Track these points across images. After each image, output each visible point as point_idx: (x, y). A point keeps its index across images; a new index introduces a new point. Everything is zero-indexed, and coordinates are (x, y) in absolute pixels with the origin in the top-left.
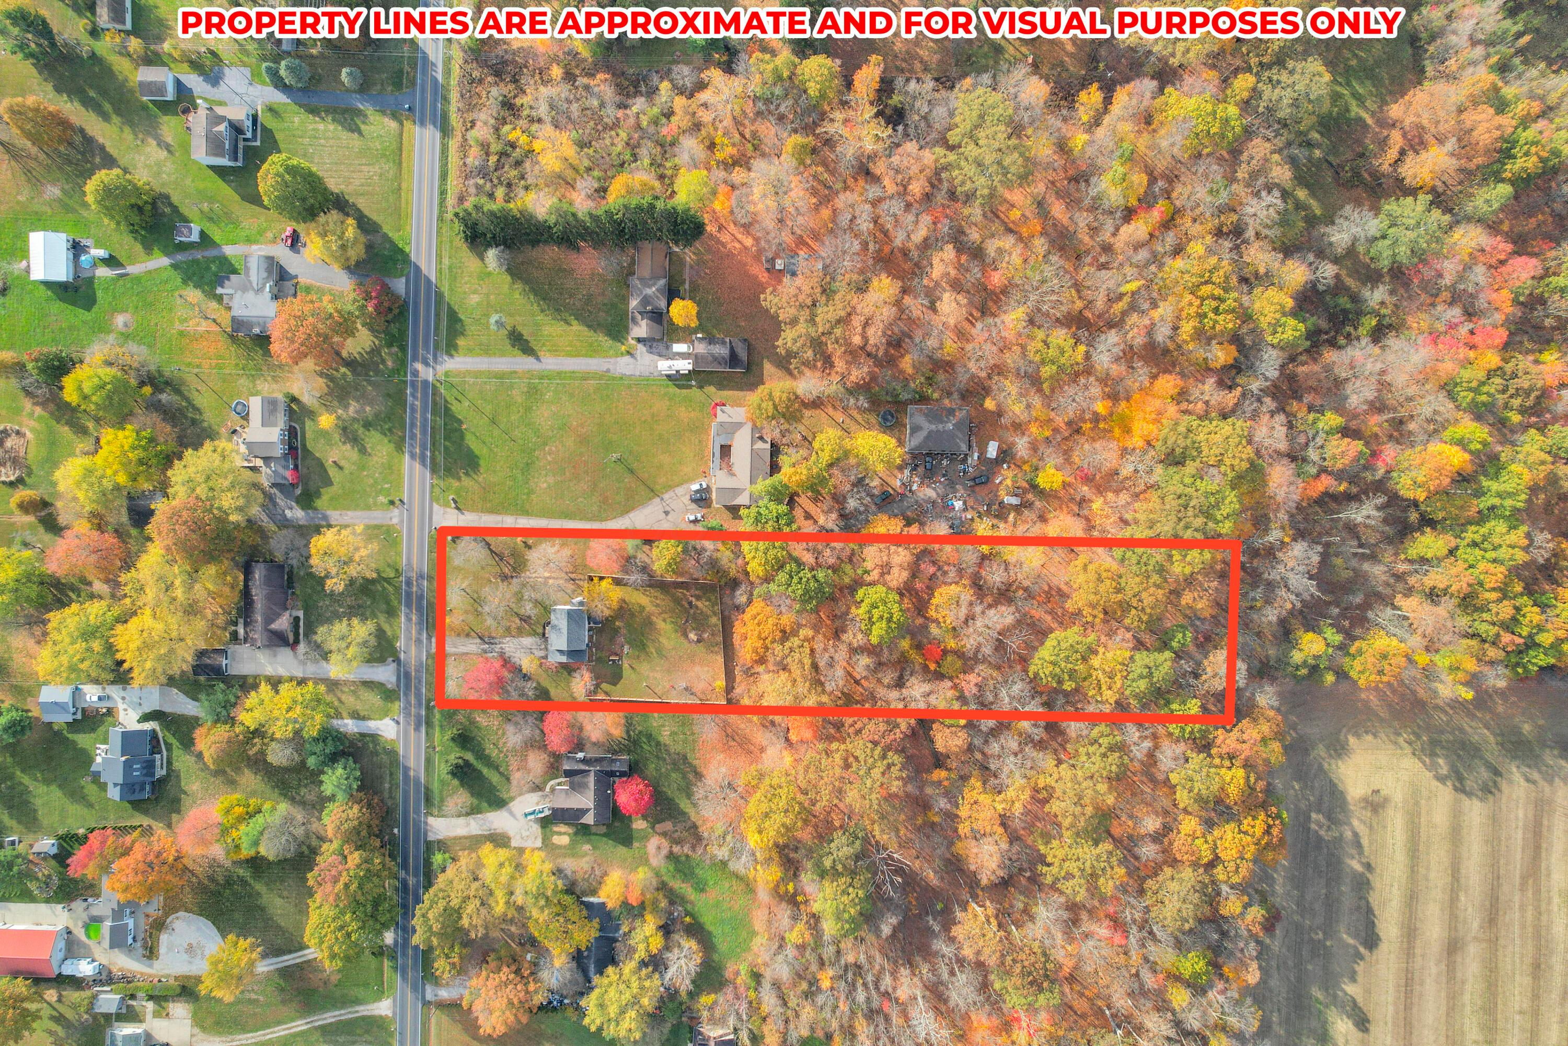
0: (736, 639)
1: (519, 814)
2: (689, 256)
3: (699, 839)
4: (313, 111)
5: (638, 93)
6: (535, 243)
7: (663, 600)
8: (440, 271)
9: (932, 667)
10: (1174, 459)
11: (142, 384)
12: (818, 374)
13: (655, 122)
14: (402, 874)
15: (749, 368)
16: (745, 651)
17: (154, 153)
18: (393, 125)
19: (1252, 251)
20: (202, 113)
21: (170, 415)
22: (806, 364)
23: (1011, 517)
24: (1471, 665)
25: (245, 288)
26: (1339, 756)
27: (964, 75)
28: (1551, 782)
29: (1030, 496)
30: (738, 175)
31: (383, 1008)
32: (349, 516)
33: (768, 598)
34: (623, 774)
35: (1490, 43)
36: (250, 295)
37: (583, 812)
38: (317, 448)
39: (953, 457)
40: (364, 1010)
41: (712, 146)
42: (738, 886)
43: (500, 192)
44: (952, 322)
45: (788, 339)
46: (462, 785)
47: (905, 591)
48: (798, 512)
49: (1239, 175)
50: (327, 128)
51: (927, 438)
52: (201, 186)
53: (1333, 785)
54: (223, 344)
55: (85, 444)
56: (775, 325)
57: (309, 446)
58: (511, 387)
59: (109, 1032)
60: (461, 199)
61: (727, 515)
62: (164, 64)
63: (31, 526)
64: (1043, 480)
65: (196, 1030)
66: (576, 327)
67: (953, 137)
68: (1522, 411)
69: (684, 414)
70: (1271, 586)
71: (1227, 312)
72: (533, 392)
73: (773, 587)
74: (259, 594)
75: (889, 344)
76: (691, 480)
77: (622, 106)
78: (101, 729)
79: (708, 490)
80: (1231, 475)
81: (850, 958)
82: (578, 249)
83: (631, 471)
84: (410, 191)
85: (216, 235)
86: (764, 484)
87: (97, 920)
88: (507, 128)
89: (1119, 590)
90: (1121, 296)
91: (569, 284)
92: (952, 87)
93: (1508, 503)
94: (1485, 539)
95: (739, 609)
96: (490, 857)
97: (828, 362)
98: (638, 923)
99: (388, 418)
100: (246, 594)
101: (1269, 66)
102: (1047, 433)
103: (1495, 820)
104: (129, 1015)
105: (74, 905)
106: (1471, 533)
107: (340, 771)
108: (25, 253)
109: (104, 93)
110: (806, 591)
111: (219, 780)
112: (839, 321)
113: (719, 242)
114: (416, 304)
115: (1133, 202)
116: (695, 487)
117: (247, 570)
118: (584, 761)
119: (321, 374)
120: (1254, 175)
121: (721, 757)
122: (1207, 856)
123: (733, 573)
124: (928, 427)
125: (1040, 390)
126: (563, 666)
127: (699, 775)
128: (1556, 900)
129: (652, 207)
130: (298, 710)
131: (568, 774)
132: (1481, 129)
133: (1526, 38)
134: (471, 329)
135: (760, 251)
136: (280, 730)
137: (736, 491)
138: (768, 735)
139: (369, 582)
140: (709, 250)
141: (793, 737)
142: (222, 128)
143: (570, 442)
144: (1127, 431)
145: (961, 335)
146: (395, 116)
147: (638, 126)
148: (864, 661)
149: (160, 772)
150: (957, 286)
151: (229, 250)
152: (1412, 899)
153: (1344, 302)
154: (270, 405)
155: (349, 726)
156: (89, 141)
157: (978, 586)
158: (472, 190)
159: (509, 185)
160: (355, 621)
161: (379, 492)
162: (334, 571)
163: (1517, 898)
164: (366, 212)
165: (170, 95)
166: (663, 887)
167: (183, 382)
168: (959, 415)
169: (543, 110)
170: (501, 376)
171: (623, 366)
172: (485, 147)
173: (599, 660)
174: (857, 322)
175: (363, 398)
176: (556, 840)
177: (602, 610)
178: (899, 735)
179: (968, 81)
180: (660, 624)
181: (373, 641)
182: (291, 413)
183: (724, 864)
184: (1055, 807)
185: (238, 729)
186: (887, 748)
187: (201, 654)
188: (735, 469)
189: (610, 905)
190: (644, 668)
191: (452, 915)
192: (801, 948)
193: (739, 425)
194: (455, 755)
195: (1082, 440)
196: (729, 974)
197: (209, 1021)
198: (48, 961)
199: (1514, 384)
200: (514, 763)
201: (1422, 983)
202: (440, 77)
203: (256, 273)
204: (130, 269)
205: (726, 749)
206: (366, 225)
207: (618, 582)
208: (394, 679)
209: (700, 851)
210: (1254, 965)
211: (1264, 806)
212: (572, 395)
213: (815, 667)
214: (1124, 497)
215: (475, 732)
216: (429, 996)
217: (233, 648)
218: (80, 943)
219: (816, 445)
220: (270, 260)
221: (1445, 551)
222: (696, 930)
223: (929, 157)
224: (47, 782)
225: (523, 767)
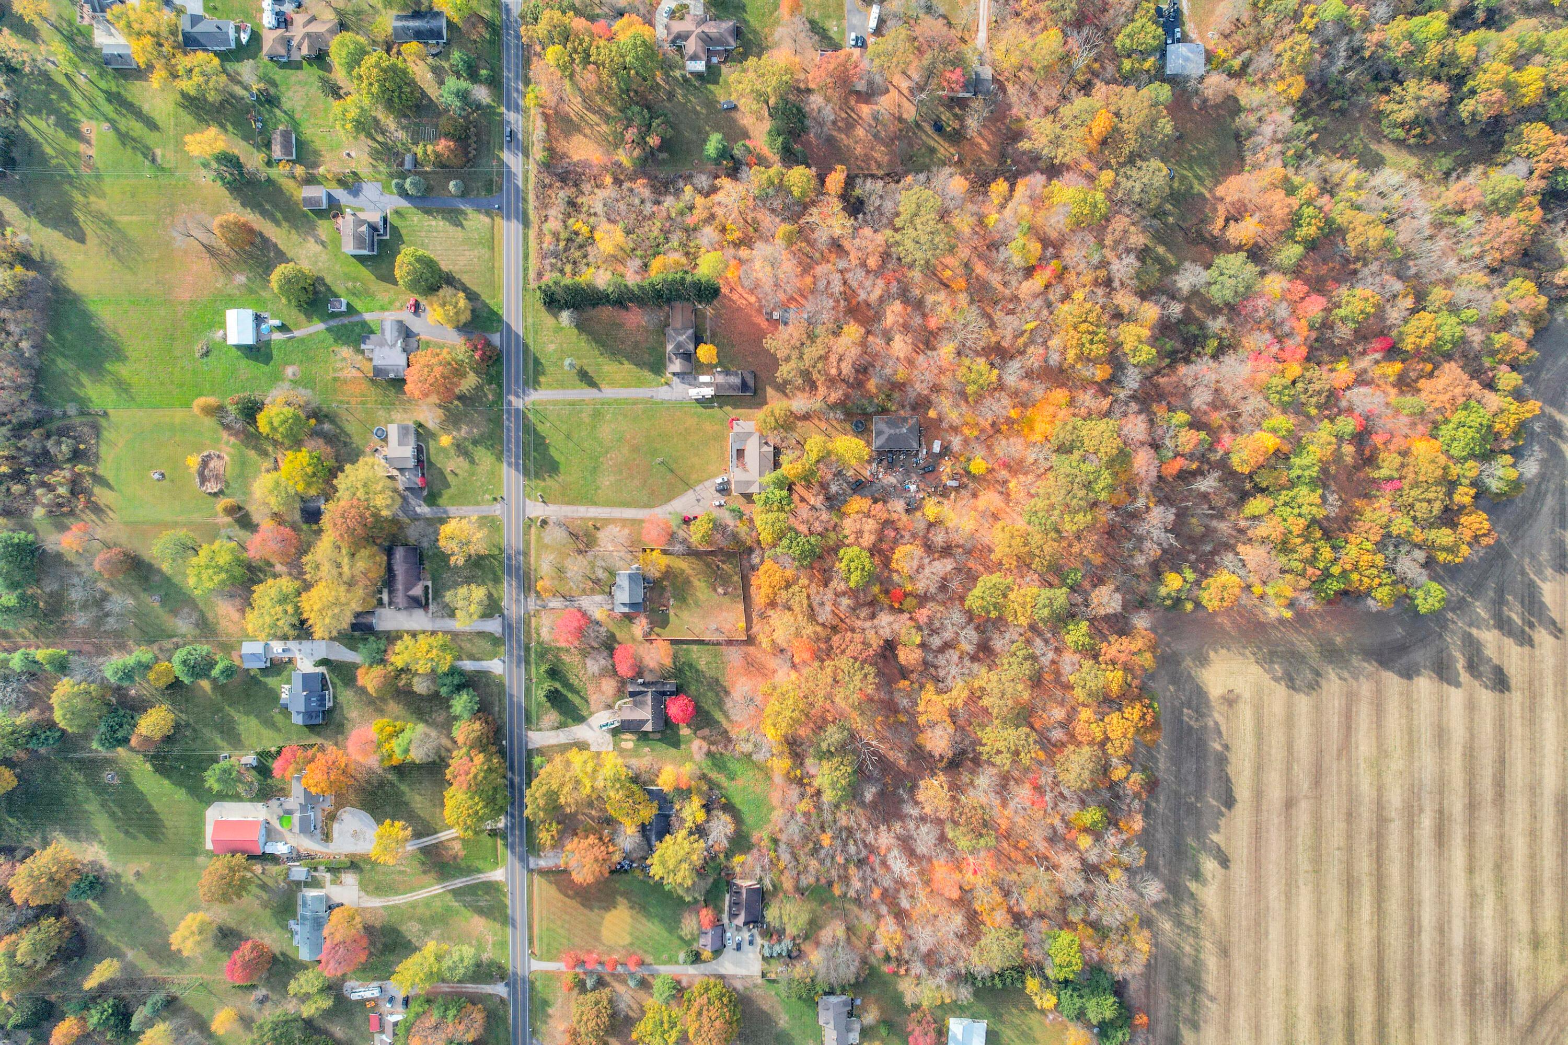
0: (753, 590)
1: (596, 727)
2: (709, 311)
3: (729, 740)
4: (427, 212)
5: (667, 192)
6: (594, 305)
7: (698, 565)
8: (525, 328)
9: (896, 605)
10: (1064, 449)
11: (308, 418)
12: (807, 395)
13: (681, 213)
14: (509, 775)
15: (755, 392)
16: (759, 597)
17: (312, 247)
18: (487, 220)
19: (1119, 296)
20: (349, 218)
21: (329, 439)
22: (798, 388)
23: (953, 496)
24: (1289, 593)
25: (382, 344)
26: (1203, 665)
27: (906, 173)
28: (1357, 679)
29: (965, 480)
30: (744, 253)
31: (498, 875)
32: (464, 510)
33: (775, 559)
34: (672, 693)
35: (1287, 140)
36: (386, 349)
37: (644, 722)
38: (439, 461)
39: (908, 453)
40: (483, 877)
41: (724, 230)
42: (759, 775)
43: (568, 268)
44: (902, 355)
45: (785, 371)
46: (553, 706)
47: (874, 551)
48: (795, 497)
49: (1107, 242)
50: (438, 224)
51: (889, 439)
52: (347, 270)
53: (1199, 688)
54: (365, 386)
55: (268, 464)
56: (774, 362)
57: (433, 459)
58: (581, 411)
59: (300, 895)
60: (540, 275)
61: (743, 500)
62: (319, 183)
63: (229, 525)
64: (973, 469)
65: (362, 894)
66: (628, 366)
67: (898, 222)
68: (1318, 406)
69: (708, 427)
70: (1140, 539)
71: (1101, 342)
72: (597, 415)
73: (778, 550)
74: (400, 569)
75: (857, 371)
76: (715, 476)
77: (658, 203)
78: (285, 673)
79: (728, 482)
80: (1105, 459)
81: (844, 822)
82: (627, 308)
83: (671, 471)
84: (501, 268)
85: (358, 305)
86: (770, 477)
87: (289, 812)
88: (571, 221)
89: (1025, 545)
90: (1023, 333)
91: (621, 334)
92: (898, 182)
93: (1306, 473)
94: (1293, 498)
95: (754, 568)
96: (576, 757)
97: (813, 386)
98: (686, 804)
99: (491, 437)
100: (390, 569)
101: (1123, 165)
102: (976, 433)
103: (1318, 709)
104: (314, 883)
105: (270, 803)
106: (1284, 496)
107: (465, 697)
108: (223, 325)
109: (276, 206)
110: (803, 552)
111: (371, 709)
112: (820, 358)
113: (730, 300)
114: (509, 353)
115: (1033, 262)
116: (719, 481)
117: (389, 552)
118: (643, 684)
119: (440, 406)
120: (1117, 243)
121: (743, 679)
122: (1099, 736)
123: (749, 543)
124: (888, 431)
125: (967, 401)
126: (625, 615)
127: (727, 693)
128: (1362, 765)
129: (683, 279)
130: (435, 651)
131: (633, 694)
132: (1276, 207)
133: (1314, 136)
134: (550, 369)
135: (761, 307)
136: (422, 667)
137: (749, 483)
138: (778, 661)
139: (481, 558)
140: (724, 306)
141: (797, 660)
142: (364, 228)
143: (625, 450)
144: (1032, 429)
145: (911, 362)
146: (488, 214)
147: (669, 217)
148: (845, 602)
149: (329, 704)
150: (906, 328)
151: (367, 317)
152: (1259, 769)
153: (1193, 329)
154: (404, 430)
155: (468, 665)
156: (265, 241)
157: (929, 548)
158: (548, 268)
159: (575, 263)
160: (473, 586)
161: (485, 492)
162: (456, 550)
163: (1335, 766)
164: (469, 285)
165: (324, 206)
166: (703, 777)
167: (336, 415)
168: (911, 422)
169: (599, 208)
170: (572, 404)
171: (663, 393)
172: (556, 235)
173: (652, 610)
174: (833, 358)
175: (471, 422)
176: (624, 745)
177: (654, 573)
178: (872, 652)
179: (909, 179)
180: (696, 583)
181: (486, 602)
182: (418, 434)
183: (749, 756)
184: (986, 702)
185: (390, 668)
186: (864, 662)
187: (358, 615)
188: (748, 467)
189: (666, 789)
190: (685, 615)
191: (552, 796)
192: (807, 814)
193: (750, 434)
194: (547, 685)
195: (1000, 437)
196: (754, 840)
197: (371, 887)
198: (256, 842)
199: (1311, 387)
200: (591, 688)
201: (1268, 831)
202: (520, 184)
203: (390, 333)
204: (297, 333)
205: (748, 673)
206: (472, 296)
207: (665, 552)
208: (500, 630)
209: (730, 748)
210: (1139, 817)
211: (1139, 698)
212: (625, 416)
213: (810, 606)
214: (1031, 477)
215: (561, 667)
216: (532, 866)
217: (379, 611)
218: (276, 830)
219: (807, 447)
220: (400, 323)
221: (1266, 510)
222: (729, 808)
223: (880, 238)
224: (247, 713)
225: (599, 688)
